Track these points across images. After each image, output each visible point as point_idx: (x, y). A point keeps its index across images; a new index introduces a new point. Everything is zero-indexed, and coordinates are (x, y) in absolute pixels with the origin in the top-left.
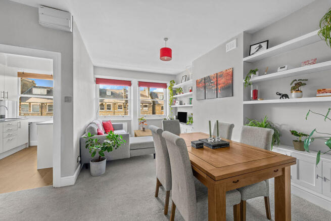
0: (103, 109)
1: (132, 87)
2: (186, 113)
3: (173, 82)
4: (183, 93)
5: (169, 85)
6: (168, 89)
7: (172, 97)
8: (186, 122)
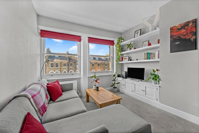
0: (53, 66)
1: (82, 42)
2: (143, 69)
3: (121, 39)
4: (135, 49)
5: (116, 42)
6: (114, 46)
7: (119, 54)
8: (143, 79)
